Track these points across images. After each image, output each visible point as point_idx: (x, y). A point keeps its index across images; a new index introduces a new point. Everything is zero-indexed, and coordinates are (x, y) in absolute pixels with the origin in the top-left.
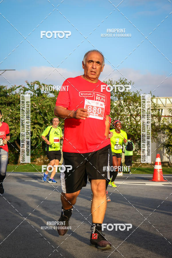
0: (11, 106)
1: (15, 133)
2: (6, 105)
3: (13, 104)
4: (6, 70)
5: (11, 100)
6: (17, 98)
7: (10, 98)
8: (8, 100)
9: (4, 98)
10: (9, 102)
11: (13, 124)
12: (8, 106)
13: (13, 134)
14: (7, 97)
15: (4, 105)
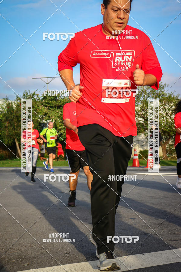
0: (60, 109)
1: (65, 133)
2: (56, 108)
3: (62, 107)
4: (55, 77)
5: (60, 103)
6: (65, 101)
7: (60, 101)
8: (57, 104)
9: (54, 101)
10: (59, 105)
11: (63, 125)
12: (57, 108)
13: (63, 133)
14: (57, 101)
15: (55, 108)
